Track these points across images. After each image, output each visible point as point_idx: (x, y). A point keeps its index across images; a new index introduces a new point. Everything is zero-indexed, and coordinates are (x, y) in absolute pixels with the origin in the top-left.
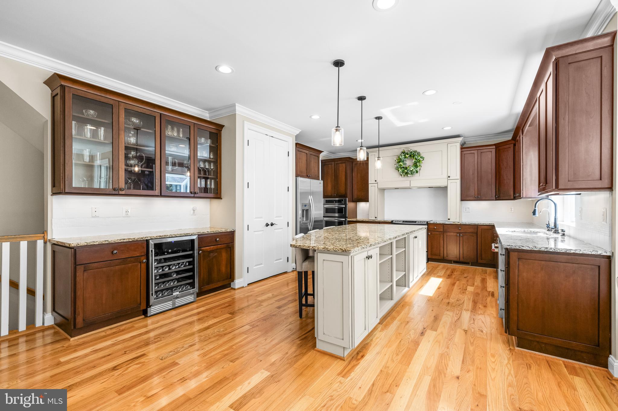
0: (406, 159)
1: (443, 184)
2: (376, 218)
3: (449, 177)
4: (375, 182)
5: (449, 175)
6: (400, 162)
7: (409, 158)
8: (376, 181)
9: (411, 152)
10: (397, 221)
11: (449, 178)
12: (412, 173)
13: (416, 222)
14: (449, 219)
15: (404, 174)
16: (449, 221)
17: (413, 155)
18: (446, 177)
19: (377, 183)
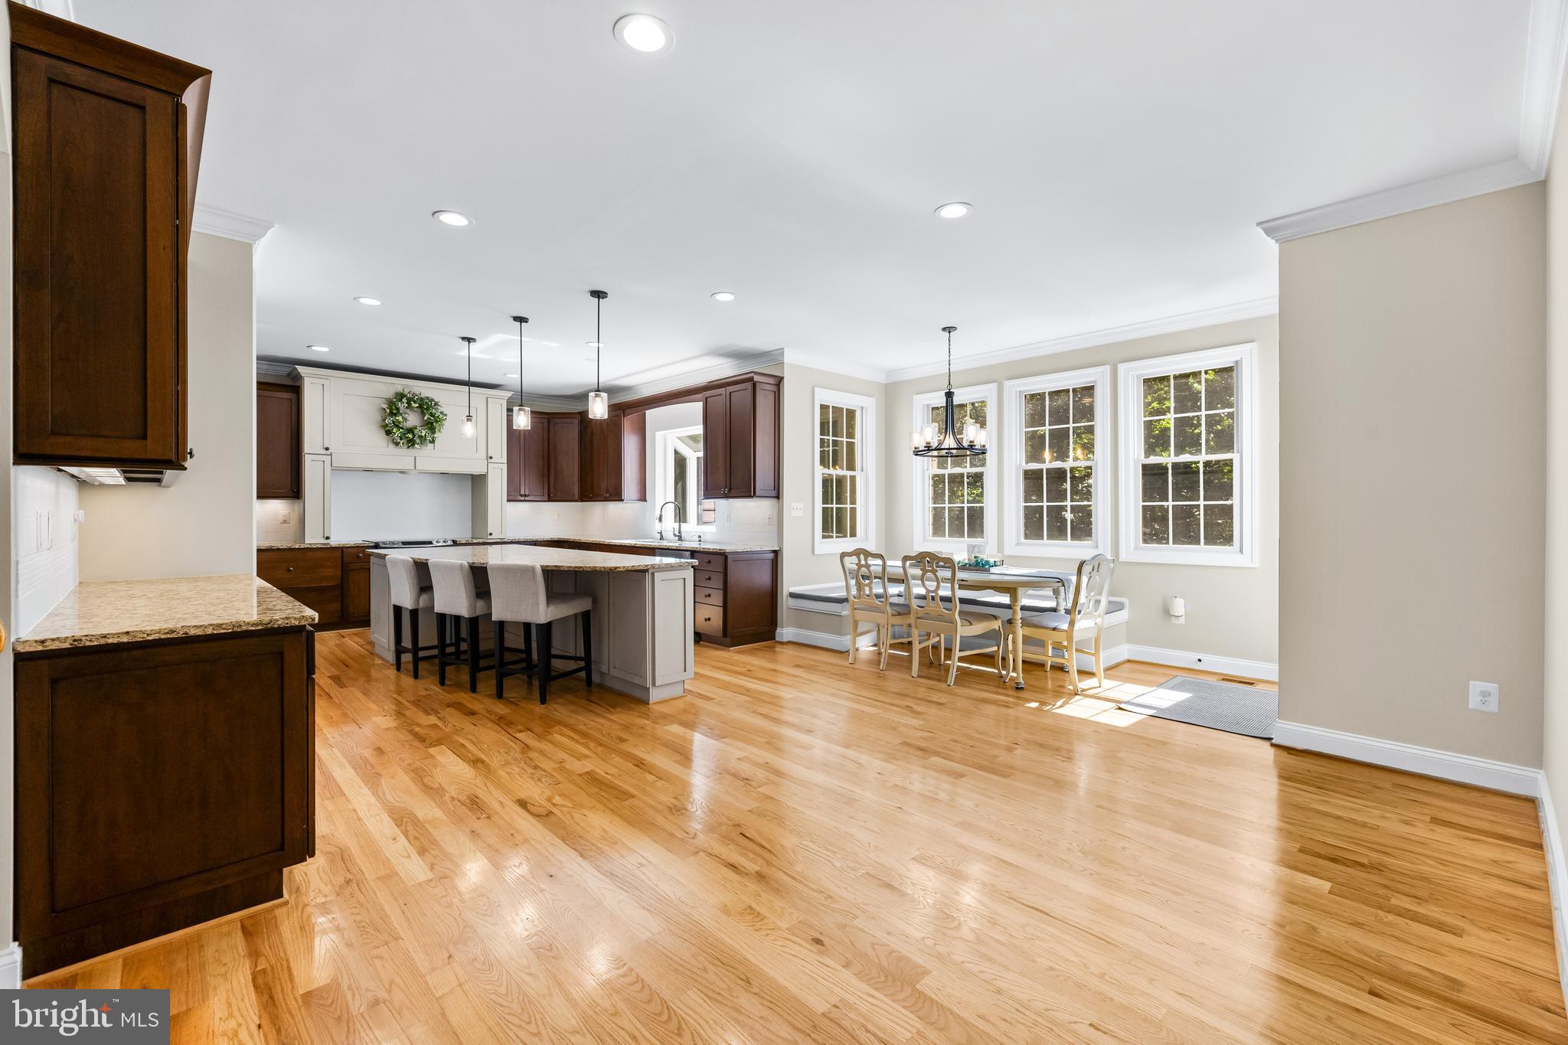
0: (408, 411)
1: (478, 469)
2: (328, 538)
3: (491, 458)
4: (325, 452)
5: (490, 455)
6: (395, 415)
7: (416, 409)
8: (327, 449)
9: (422, 399)
10: (390, 543)
11: (490, 460)
12: (423, 439)
13: (431, 543)
14: (491, 534)
15: (405, 441)
16: (489, 537)
17: (425, 406)
18: (484, 457)
19: (331, 454)
